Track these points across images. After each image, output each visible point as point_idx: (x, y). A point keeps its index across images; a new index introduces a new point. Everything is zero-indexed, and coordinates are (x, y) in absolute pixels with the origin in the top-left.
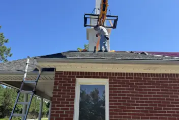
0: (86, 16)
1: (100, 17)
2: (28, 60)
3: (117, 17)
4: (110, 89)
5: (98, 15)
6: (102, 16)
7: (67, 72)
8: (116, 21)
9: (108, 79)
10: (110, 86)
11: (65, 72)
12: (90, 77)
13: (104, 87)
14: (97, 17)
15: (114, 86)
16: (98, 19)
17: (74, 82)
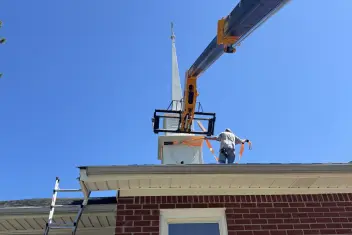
0: (158, 114)
1: (183, 116)
2: (57, 184)
3: (214, 115)
4: (229, 228)
5: (179, 112)
6: (187, 112)
7: (143, 197)
8: (212, 123)
9: (225, 209)
10: (228, 222)
11: (137, 198)
12: (189, 206)
13: (216, 226)
14: (178, 115)
15: (237, 222)
16: (180, 118)
17: (157, 217)
